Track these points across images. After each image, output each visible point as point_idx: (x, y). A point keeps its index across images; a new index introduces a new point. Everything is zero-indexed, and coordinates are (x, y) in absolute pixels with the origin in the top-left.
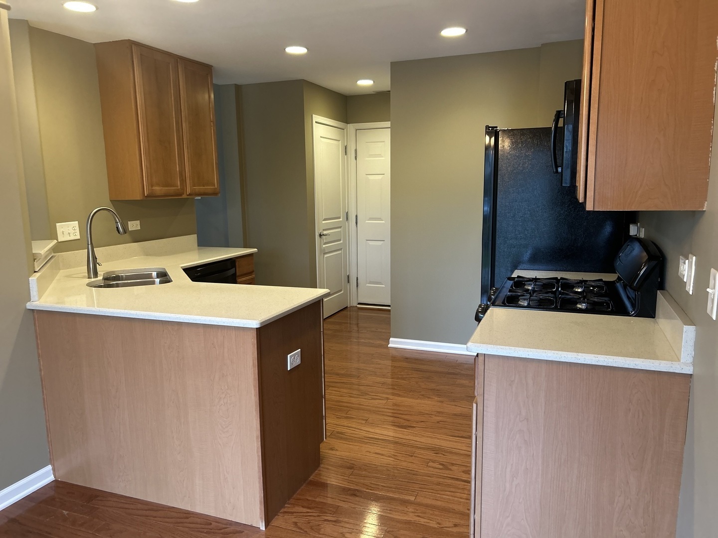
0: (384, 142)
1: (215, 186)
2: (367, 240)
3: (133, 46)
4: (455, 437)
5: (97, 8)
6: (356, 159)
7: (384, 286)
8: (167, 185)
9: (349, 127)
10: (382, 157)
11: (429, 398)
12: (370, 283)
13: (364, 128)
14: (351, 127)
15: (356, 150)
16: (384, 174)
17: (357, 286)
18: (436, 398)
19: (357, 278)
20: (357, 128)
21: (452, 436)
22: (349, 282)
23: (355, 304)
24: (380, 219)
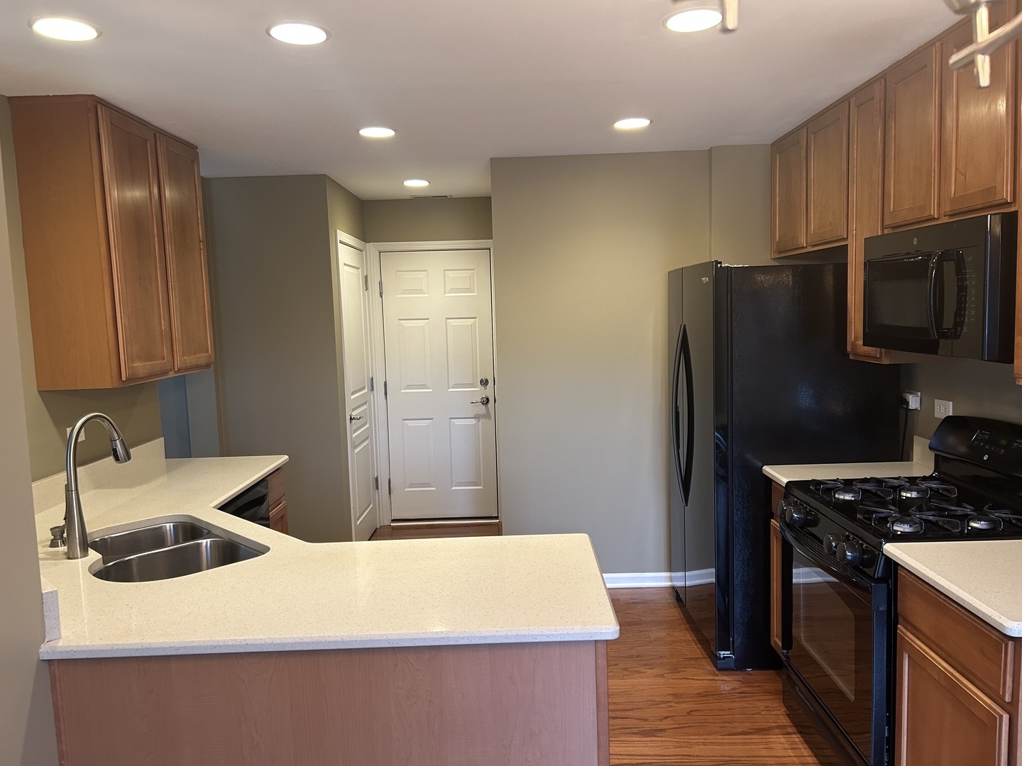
0: (426, 271)
1: (208, 352)
2: (404, 420)
3: (99, 107)
4: (734, 734)
5: (100, 34)
6: (381, 296)
7: (434, 489)
8: (150, 357)
9: (368, 247)
10: (425, 294)
11: (638, 672)
12: (412, 485)
13: (393, 249)
14: (372, 248)
15: (381, 283)
16: (428, 319)
17: (390, 493)
18: (649, 671)
19: (389, 480)
20: (381, 249)
21: (730, 735)
22: (377, 488)
23: (387, 522)
24: (424, 386)
